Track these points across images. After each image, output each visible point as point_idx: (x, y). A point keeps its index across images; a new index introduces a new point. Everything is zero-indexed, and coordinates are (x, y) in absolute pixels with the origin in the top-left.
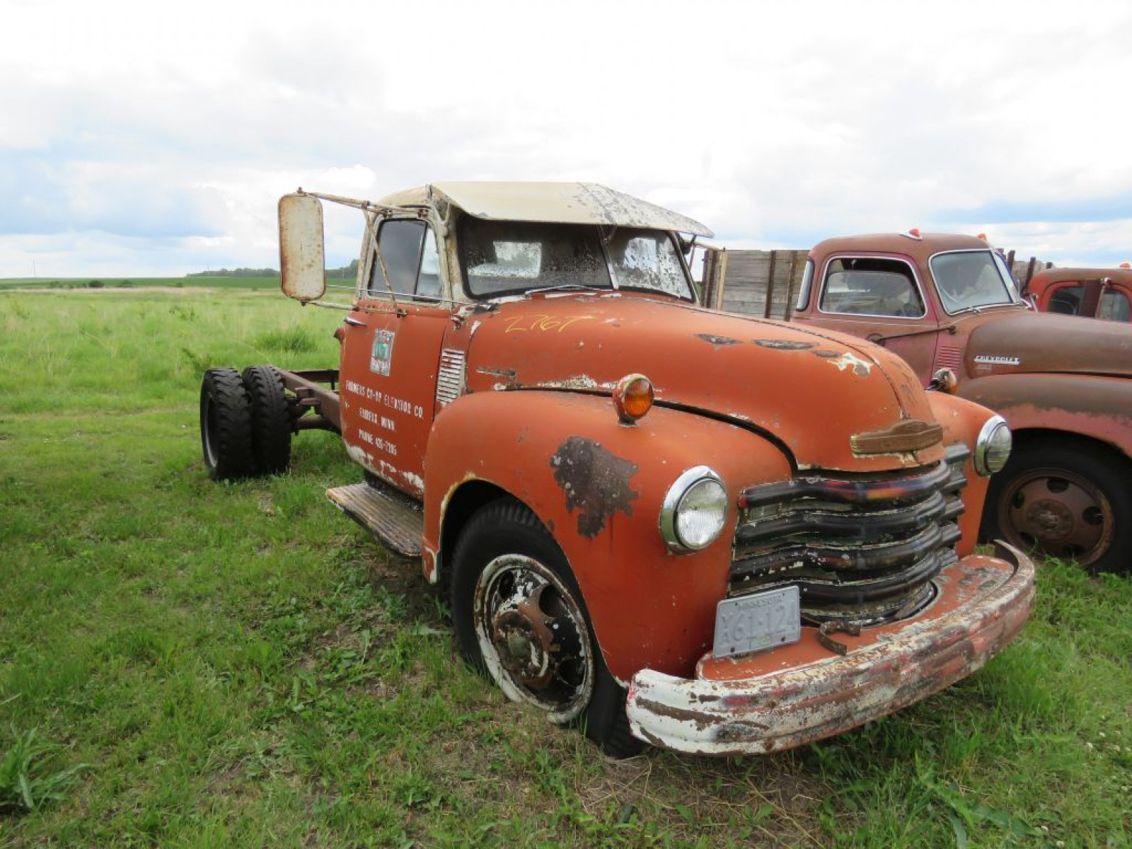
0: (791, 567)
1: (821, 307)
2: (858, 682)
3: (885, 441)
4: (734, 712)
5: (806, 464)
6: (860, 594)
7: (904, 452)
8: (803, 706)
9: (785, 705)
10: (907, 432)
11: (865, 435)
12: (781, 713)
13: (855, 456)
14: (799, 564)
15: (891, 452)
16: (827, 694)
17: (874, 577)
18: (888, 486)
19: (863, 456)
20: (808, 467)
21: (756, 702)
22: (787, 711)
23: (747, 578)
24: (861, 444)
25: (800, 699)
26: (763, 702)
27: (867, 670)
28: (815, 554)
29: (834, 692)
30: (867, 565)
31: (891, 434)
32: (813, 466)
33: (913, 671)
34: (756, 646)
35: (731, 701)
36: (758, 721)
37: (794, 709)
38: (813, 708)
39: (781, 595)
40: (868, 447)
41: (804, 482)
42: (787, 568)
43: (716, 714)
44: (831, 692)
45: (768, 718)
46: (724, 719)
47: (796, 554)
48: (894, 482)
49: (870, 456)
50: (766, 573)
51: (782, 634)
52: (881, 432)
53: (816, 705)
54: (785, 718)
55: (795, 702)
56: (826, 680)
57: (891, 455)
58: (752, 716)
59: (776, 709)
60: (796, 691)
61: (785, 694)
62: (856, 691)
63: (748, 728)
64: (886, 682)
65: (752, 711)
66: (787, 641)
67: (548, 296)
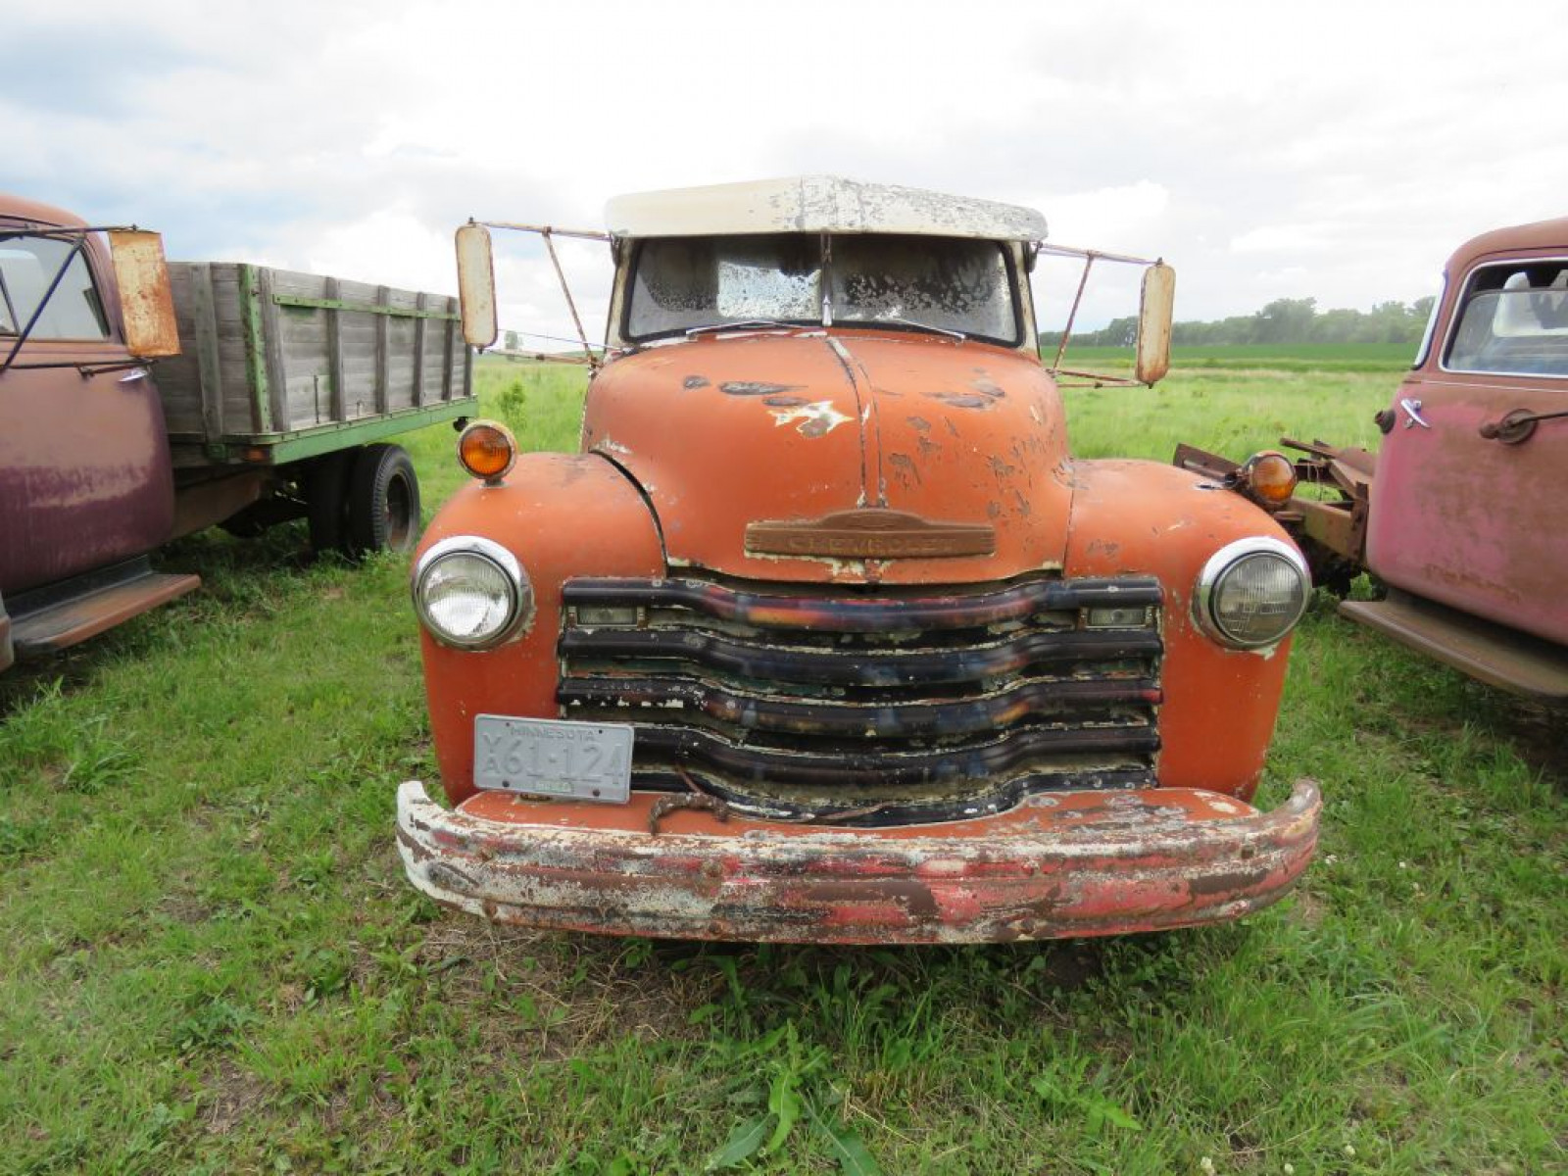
0: (661, 705)
1: (1445, 363)
2: (631, 869)
3: (796, 535)
4: (443, 852)
5: (683, 559)
6: (760, 767)
7: (845, 559)
8: (527, 872)
9: (504, 862)
10: (850, 526)
11: (769, 524)
12: (494, 871)
13: (747, 554)
14: (678, 704)
15: (817, 556)
16: (569, 869)
17: (801, 749)
18: (796, 606)
19: (759, 556)
20: (685, 563)
21: (466, 847)
22: (503, 870)
23: (576, 702)
24: (756, 536)
25: (525, 861)
26: (474, 849)
27: (649, 857)
28: (700, 694)
29: (581, 869)
30: (759, 722)
31: (819, 526)
32: (693, 563)
33: (756, 888)
34: (542, 788)
35: (441, 836)
36: (466, 870)
37: (512, 872)
38: (541, 878)
39: (595, 732)
40: (767, 543)
41: (681, 586)
42: (654, 704)
43: (427, 848)
44: (577, 869)
45: (478, 871)
46: (433, 857)
47: (677, 688)
48: (810, 602)
49: (772, 557)
50: (613, 703)
51: (596, 786)
52: (800, 521)
53: (549, 878)
54: (498, 877)
55: (517, 863)
56: (567, 849)
57: (814, 560)
58: (459, 862)
59: (490, 864)
60: (519, 850)
61: (503, 849)
62: (624, 880)
63: (455, 876)
64: (687, 887)
65: (462, 856)
66: (602, 797)
67: (719, 337)
